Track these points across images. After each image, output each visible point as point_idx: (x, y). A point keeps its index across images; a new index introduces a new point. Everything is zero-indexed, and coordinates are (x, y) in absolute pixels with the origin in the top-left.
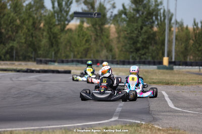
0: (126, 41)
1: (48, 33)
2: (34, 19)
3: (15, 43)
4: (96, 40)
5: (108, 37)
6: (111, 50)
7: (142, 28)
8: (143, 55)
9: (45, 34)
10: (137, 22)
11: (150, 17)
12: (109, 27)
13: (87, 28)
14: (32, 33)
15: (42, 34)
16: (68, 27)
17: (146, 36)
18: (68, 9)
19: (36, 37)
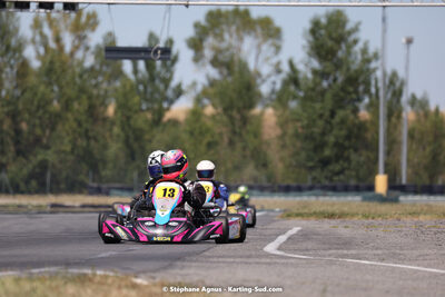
0: (299, 144)
1: (123, 129)
2: (90, 98)
3: (49, 152)
4: (231, 143)
5: (257, 135)
6: (265, 165)
7: (333, 114)
8: (338, 174)
9: (116, 130)
10: (323, 101)
11: (351, 89)
12: (262, 114)
13: (213, 117)
14: (87, 131)
15: (111, 130)
16: (168, 116)
17: (344, 133)
18: (168, 75)
19: (96, 140)
